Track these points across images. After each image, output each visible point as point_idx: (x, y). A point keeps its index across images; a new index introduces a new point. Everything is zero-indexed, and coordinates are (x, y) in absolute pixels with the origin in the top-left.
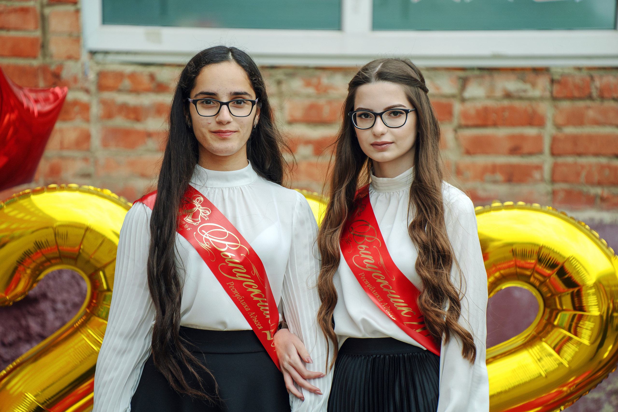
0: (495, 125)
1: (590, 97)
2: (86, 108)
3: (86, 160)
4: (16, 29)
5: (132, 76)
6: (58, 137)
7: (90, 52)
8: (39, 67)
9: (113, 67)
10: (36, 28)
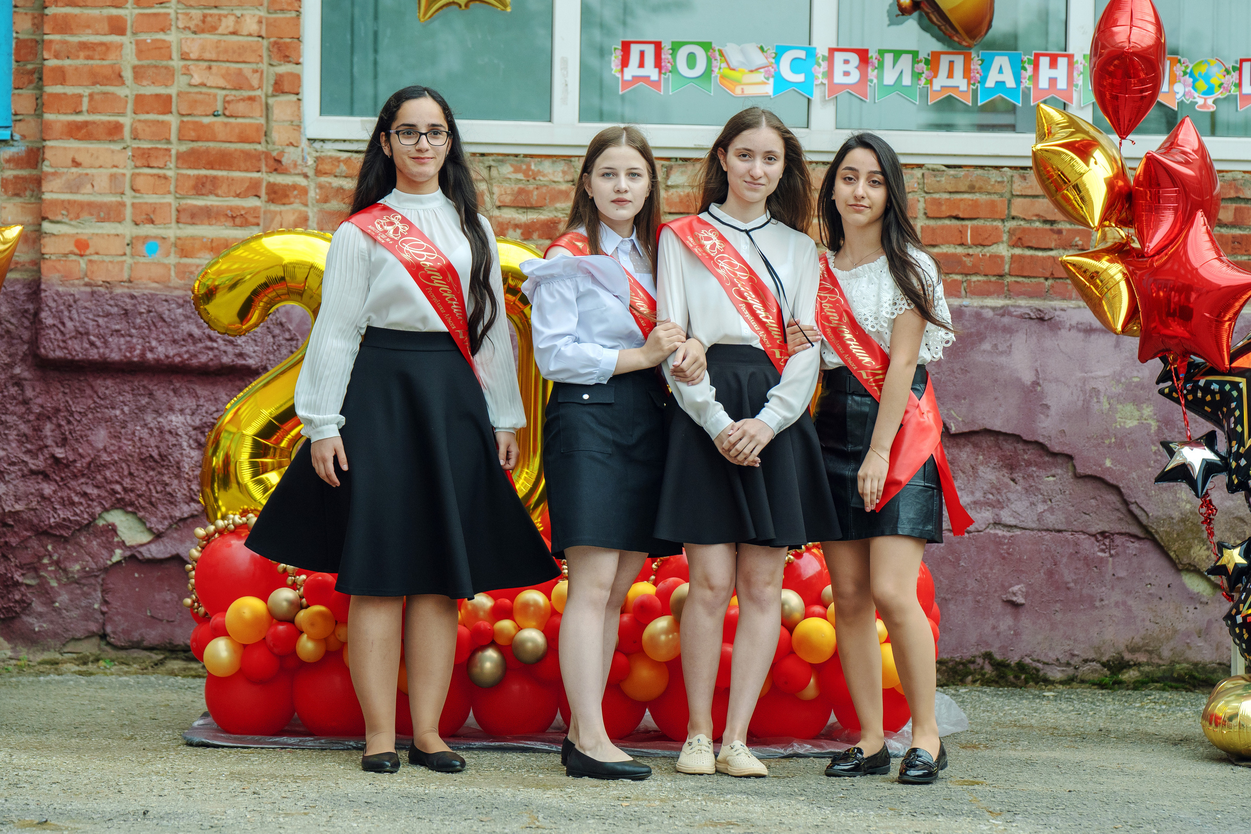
2: (304, 191)
4: (244, 117)
5: (347, 161)
6: (278, 218)
7: (309, 139)
8: (263, 152)
9: (329, 154)
10: (261, 116)
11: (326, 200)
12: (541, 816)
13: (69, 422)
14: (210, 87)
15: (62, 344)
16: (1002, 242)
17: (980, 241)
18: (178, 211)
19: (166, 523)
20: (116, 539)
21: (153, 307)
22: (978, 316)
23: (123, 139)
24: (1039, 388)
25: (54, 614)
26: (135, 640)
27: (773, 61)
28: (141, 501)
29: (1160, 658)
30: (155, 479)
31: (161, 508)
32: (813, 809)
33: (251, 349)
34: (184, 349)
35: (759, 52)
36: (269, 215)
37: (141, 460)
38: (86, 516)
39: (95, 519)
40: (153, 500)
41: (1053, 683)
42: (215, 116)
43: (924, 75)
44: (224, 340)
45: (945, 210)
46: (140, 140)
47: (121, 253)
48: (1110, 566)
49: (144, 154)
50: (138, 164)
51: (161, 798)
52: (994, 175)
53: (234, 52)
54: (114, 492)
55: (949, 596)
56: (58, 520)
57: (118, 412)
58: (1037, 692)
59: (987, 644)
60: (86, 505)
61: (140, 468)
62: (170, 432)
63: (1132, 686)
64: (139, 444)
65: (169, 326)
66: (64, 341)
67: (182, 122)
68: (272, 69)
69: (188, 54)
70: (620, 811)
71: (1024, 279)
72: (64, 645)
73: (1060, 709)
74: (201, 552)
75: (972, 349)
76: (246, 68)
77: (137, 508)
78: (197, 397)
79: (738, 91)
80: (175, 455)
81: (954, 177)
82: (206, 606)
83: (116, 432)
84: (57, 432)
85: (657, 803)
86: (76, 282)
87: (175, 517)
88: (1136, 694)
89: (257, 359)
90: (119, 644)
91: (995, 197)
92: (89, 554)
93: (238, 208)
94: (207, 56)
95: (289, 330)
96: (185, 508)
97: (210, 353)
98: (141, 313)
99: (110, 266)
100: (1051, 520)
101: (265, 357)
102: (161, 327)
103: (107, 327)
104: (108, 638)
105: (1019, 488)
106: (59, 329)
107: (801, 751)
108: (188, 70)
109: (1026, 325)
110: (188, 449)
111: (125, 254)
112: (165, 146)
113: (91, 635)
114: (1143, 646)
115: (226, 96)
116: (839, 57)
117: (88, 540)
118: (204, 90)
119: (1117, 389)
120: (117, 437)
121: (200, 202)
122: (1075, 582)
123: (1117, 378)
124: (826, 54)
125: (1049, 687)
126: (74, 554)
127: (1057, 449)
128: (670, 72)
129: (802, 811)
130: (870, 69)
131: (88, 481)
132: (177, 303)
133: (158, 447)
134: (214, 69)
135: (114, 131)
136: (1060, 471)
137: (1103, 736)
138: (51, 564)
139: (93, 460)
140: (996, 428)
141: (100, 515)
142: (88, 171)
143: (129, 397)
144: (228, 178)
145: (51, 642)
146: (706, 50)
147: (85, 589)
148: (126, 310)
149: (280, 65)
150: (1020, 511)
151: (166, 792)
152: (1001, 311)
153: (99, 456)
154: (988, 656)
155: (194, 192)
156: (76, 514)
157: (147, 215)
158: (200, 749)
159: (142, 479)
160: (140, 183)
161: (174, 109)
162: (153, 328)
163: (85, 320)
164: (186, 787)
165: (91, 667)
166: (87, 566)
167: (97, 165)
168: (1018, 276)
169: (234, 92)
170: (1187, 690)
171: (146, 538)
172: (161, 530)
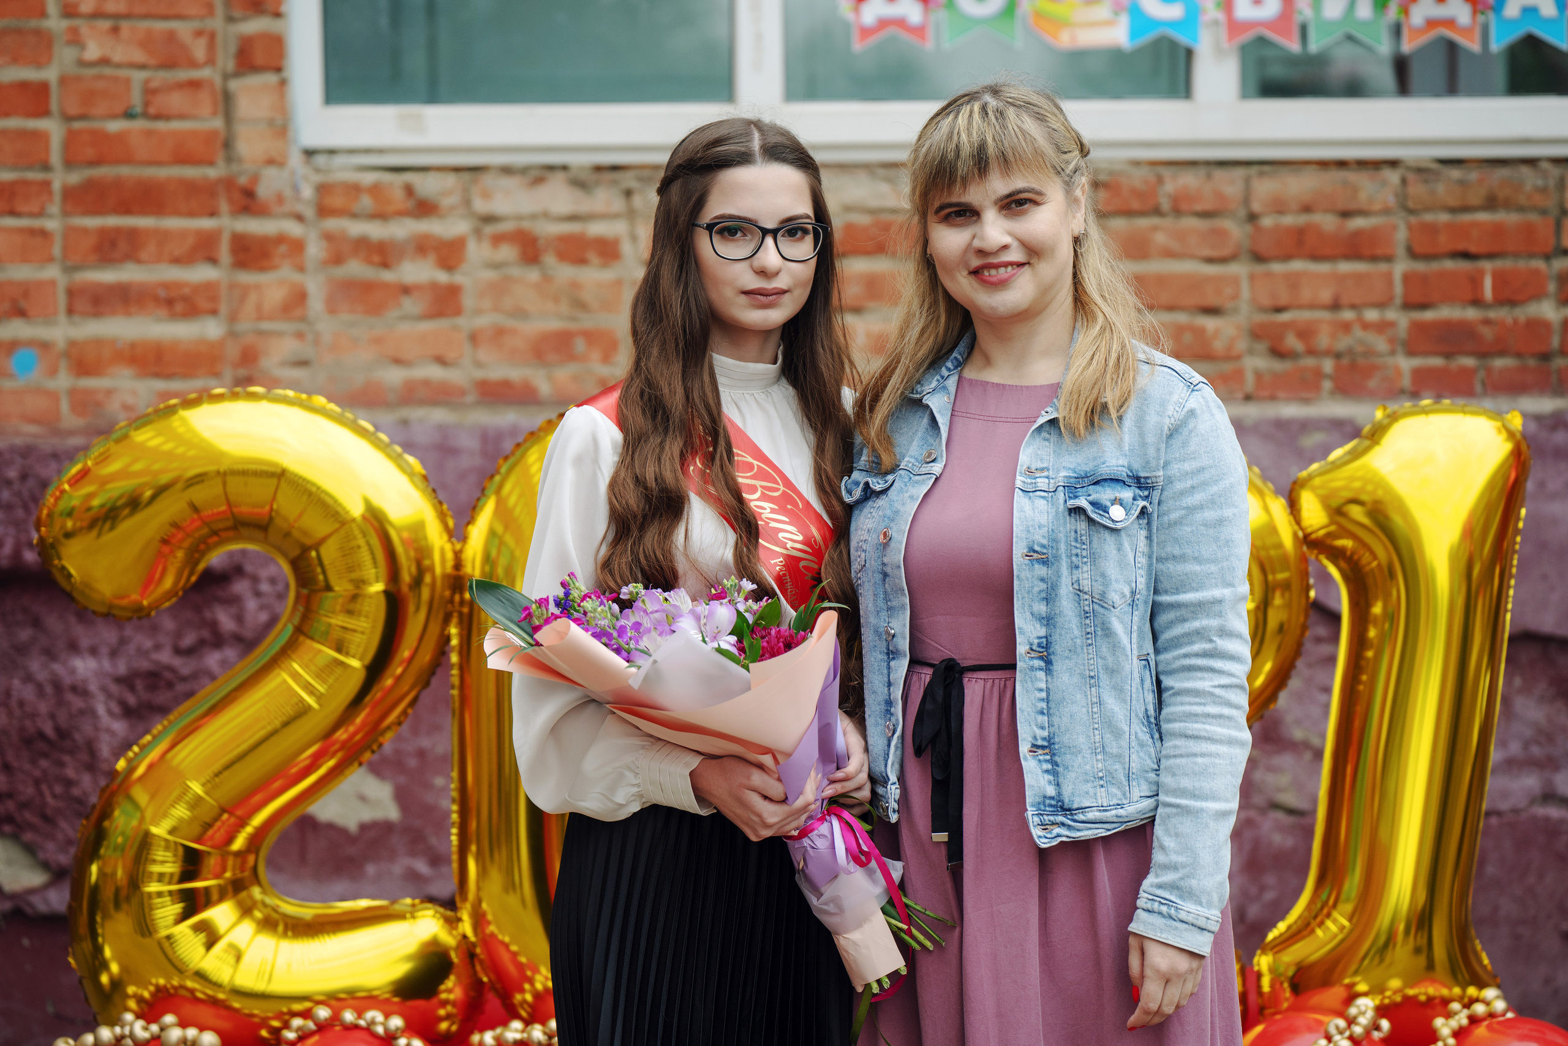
1: (1157, 211)
2: (297, 246)
3: (300, 336)
4: (182, 117)
5: (375, 190)
6: (253, 298)
7: (305, 152)
8: (221, 180)
9: (341, 176)
10: (214, 113)
11: (337, 259)
14: (119, 66)
16: (1547, 296)
17: (1509, 297)
18: (70, 293)
28: (25, 813)
30: (51, 773)
31: (63, 824)
36: (236, 293)
37: (25, 742)
40: (48, 811)
42: (129, 115)
45: (1444, 242)
49: (4, 191)
52: (1529, 178)
53: (160, 0)
61: (22, 755)
64: (17, 712)
67: (70, 130)
68: (232, 28)
69: (76, 6)
76: (183, 29)
77: (20, 827)
79: (1064, 39)
80: (84, 730)
81: (1462, 183)
93: (178, 285)
94: (111, 8)
98: (8, 483)
108: (77, 34)
112: (41, 177)
115: (147, 82)
118: (107, 71)
121: (108, 276)
128: (946, 9)
133: (52, 716)
134: (124, 33)
144: (157, 230)
149: (244, 19)
155: (95, 257)
157: (14, 302)
159: (28, 774)
161: (54, 105)
169: (161, 74)
171: (38, 878)
172: (64, 863)
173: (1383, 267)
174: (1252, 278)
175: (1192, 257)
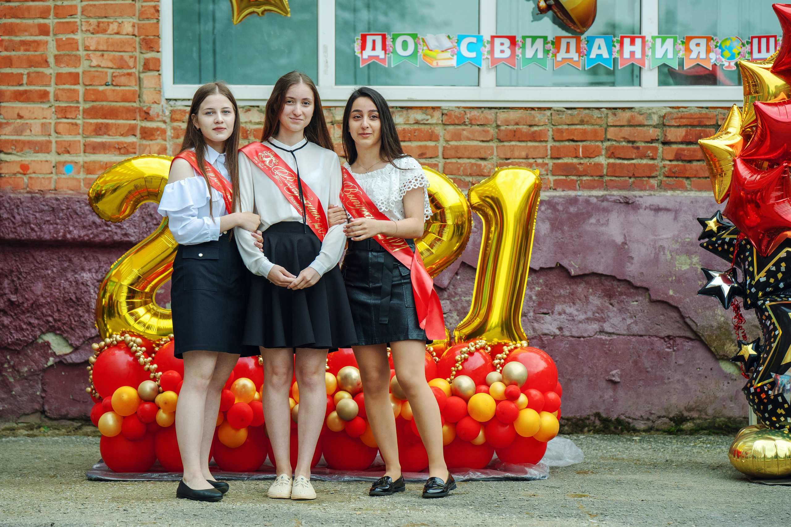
0: (410, 140)
1: (464, 124)
2: (164, 132)
4: (125, 86)
6: (148, 149)
7: (167, 99)
8: (137, 108)
9: (179, 108)
10: (136, 85)
11: (176, 137)
12: (304, 521)
13: (19, 279)
14: (103, 67)
15: (13, 230)
16: (602, 155)
17: (588, 155)
18: (85, 145)
19: (81, 340)
20: (50, 351)
21: (70, 205)
22: (587, 202)
23: (49, 101)
24: (626, 246)
25: (12, 398)
26: (63, 414)
27: (456, 44)
28: (65, 327)
29: (707, 415)
30: (74, 313)
31: (78, 331)
32: (477, 514)
33: (132, 231)
34: (90, 231)
35: (447, 39)
36: (142, 147)
37: (65, 301)
38: (31, 337)
39: (36, 339)
40: (73, 326)
41: (639, 431)
42: (106, 85)
43: (551, 52)
44: (115, 226)
45: (565, 136)
46: (60, 101)
47: (50, 172)
48: (674, 357)
49: (62, 110)
50: (59, 116)
51: (65, 515)
52: (596, 114)
53: (118, 45)
54: (48, 322)
55: (572, 378)
56: (13, 340)
57: (50, 272)
58: (629, 437)
59: (597, 407)
60: (30, 330)
61: (64, 306)
62: (83, 284)
63: (689, 432)
64: (63, 292)
65: (80, 217)
66: (15, 228)
67: (86, 89)
68: (142, 56)
69: (89, 47)
70: (354, 518)
71: (616, 178)
72: (18, 418)
73: (643, 448)
74: (96, 358)
75: (584, 222)
76: (126, 55)
77: (63, 331)
78: (99, 262)
79: (434, 64)
80: (86, 298)
81: (571, 115)
82: (99, 393)
83: (49, 284)
84: (12, 285)
85: (379, 512)
86: (22, 191)
87: (87, 337)
88: (691, 438)
89: (136, 237)
90: (53, 417)
91: (597, 127)
92: (33, 361)
93: (122, 143)
94: (101, 48)
95: (156, 219)
96: (93, 331)
97: (107, 234)
98: (63, 210)
99: (43, 181)
100: (636, 329)
101: (141, 236)
102: (76, 218)
103: (42, 219)
104: (46, 413)
105: (615, 309)
106: (12, 221)
107: (474, 477)
108: (89, 57)
109: (617, 207)
110: (94, 294)
111: (52, 173)
112: (76, 105)
113: (35, 411)
114: (696, 407)
115: (113, 73)
116: (497, 41)
117: (32, 352)
118: (99, 69)
119: (676, 246)
120: (49, 287)
121: (98, 140)
122: (652, 368)
123: (675, 239)
124: (489, 39)
125: (636, 434)
126: (24, 361)
127: (638, 284)
128: (392, 53)
129: (470, 515)
130: (517, 48)
131: (32, 315)
132: (85, 203)
133: (75, 293)
134: (106, 56)
135: (43, 96)
136: (640, 298)
137: (668, 465)
138: (9, 368)
139: (35, 302)
140: (600, 272)
141: (39, 336)
142: (28, 121)
143: (56, 262)
144: (115, 124)
145: (11, 417)
146: (414, 39)
147: (31, 382)
148: (53, 208)
149: (147, 53)
150: (616, 323)
151: (69, 511)
152: (602, 199)
153: (38, 300)
154: (598, 415)
155: (94, 133)
156: (24, 336)
157: (66, 148)
158: (96, 483)
159: (66, 313)
160: (61, 128)
161: (81, 81)
162: (70, 219)
163: (27, 214)
164: (83, 507)
165: (36, 432)
166: (32, 368)
167: (34, 117)
168: (612, 176)
169: (118, 71)
170: (724, 435)
171: (68, 350)
172: (78, 345)
173: (544, 144)
174: (497, 147)
175: (477, 140)
